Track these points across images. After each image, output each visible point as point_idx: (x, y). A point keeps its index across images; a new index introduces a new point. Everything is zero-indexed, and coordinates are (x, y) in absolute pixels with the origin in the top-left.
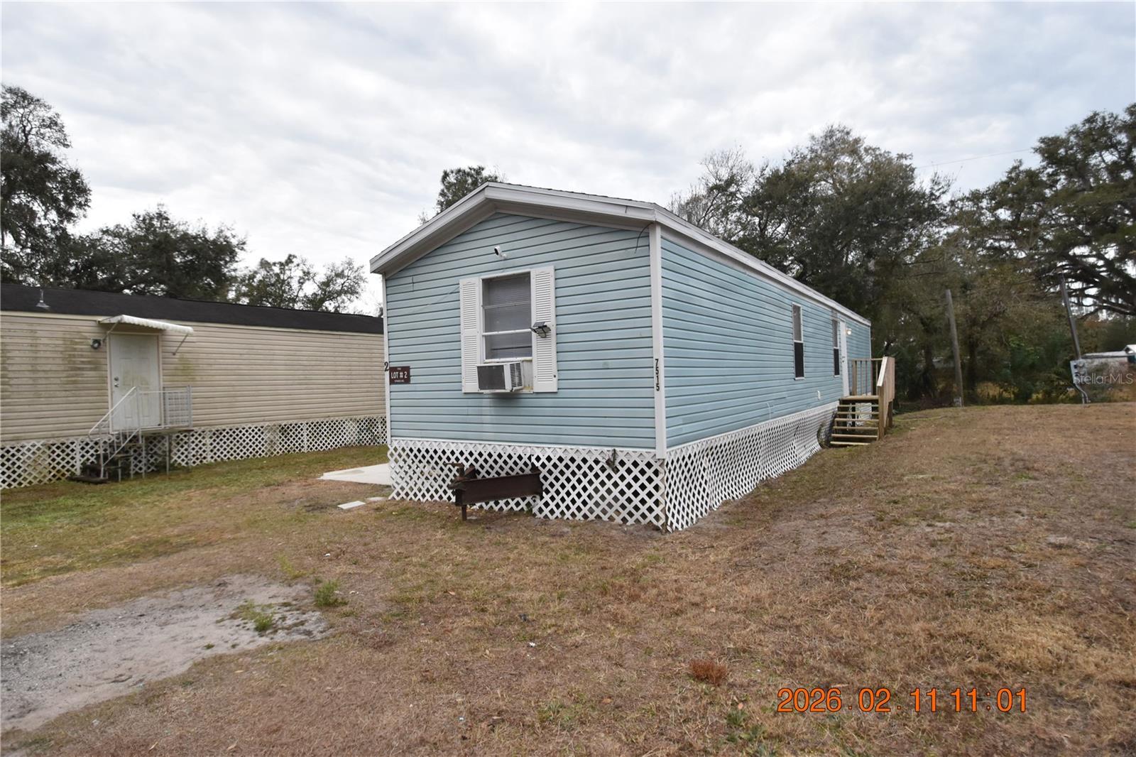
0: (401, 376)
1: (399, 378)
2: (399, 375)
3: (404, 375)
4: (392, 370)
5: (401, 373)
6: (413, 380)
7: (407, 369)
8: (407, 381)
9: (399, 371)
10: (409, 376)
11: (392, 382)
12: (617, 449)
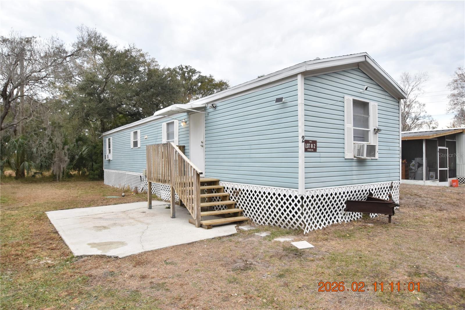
0: (312, 147)
1: (310, 148)
2: (310, 146)
3: (313, 146)
4: (306, 142)
5: (312, 145)
6: (318, 150)
7: (314, 142)
8: (315, 150)
9: (311, 143)
10: (316, 147)
11: (306, 150)
12: (394, 181)
